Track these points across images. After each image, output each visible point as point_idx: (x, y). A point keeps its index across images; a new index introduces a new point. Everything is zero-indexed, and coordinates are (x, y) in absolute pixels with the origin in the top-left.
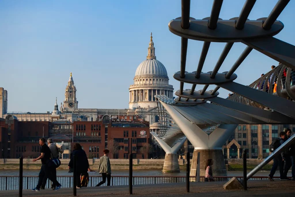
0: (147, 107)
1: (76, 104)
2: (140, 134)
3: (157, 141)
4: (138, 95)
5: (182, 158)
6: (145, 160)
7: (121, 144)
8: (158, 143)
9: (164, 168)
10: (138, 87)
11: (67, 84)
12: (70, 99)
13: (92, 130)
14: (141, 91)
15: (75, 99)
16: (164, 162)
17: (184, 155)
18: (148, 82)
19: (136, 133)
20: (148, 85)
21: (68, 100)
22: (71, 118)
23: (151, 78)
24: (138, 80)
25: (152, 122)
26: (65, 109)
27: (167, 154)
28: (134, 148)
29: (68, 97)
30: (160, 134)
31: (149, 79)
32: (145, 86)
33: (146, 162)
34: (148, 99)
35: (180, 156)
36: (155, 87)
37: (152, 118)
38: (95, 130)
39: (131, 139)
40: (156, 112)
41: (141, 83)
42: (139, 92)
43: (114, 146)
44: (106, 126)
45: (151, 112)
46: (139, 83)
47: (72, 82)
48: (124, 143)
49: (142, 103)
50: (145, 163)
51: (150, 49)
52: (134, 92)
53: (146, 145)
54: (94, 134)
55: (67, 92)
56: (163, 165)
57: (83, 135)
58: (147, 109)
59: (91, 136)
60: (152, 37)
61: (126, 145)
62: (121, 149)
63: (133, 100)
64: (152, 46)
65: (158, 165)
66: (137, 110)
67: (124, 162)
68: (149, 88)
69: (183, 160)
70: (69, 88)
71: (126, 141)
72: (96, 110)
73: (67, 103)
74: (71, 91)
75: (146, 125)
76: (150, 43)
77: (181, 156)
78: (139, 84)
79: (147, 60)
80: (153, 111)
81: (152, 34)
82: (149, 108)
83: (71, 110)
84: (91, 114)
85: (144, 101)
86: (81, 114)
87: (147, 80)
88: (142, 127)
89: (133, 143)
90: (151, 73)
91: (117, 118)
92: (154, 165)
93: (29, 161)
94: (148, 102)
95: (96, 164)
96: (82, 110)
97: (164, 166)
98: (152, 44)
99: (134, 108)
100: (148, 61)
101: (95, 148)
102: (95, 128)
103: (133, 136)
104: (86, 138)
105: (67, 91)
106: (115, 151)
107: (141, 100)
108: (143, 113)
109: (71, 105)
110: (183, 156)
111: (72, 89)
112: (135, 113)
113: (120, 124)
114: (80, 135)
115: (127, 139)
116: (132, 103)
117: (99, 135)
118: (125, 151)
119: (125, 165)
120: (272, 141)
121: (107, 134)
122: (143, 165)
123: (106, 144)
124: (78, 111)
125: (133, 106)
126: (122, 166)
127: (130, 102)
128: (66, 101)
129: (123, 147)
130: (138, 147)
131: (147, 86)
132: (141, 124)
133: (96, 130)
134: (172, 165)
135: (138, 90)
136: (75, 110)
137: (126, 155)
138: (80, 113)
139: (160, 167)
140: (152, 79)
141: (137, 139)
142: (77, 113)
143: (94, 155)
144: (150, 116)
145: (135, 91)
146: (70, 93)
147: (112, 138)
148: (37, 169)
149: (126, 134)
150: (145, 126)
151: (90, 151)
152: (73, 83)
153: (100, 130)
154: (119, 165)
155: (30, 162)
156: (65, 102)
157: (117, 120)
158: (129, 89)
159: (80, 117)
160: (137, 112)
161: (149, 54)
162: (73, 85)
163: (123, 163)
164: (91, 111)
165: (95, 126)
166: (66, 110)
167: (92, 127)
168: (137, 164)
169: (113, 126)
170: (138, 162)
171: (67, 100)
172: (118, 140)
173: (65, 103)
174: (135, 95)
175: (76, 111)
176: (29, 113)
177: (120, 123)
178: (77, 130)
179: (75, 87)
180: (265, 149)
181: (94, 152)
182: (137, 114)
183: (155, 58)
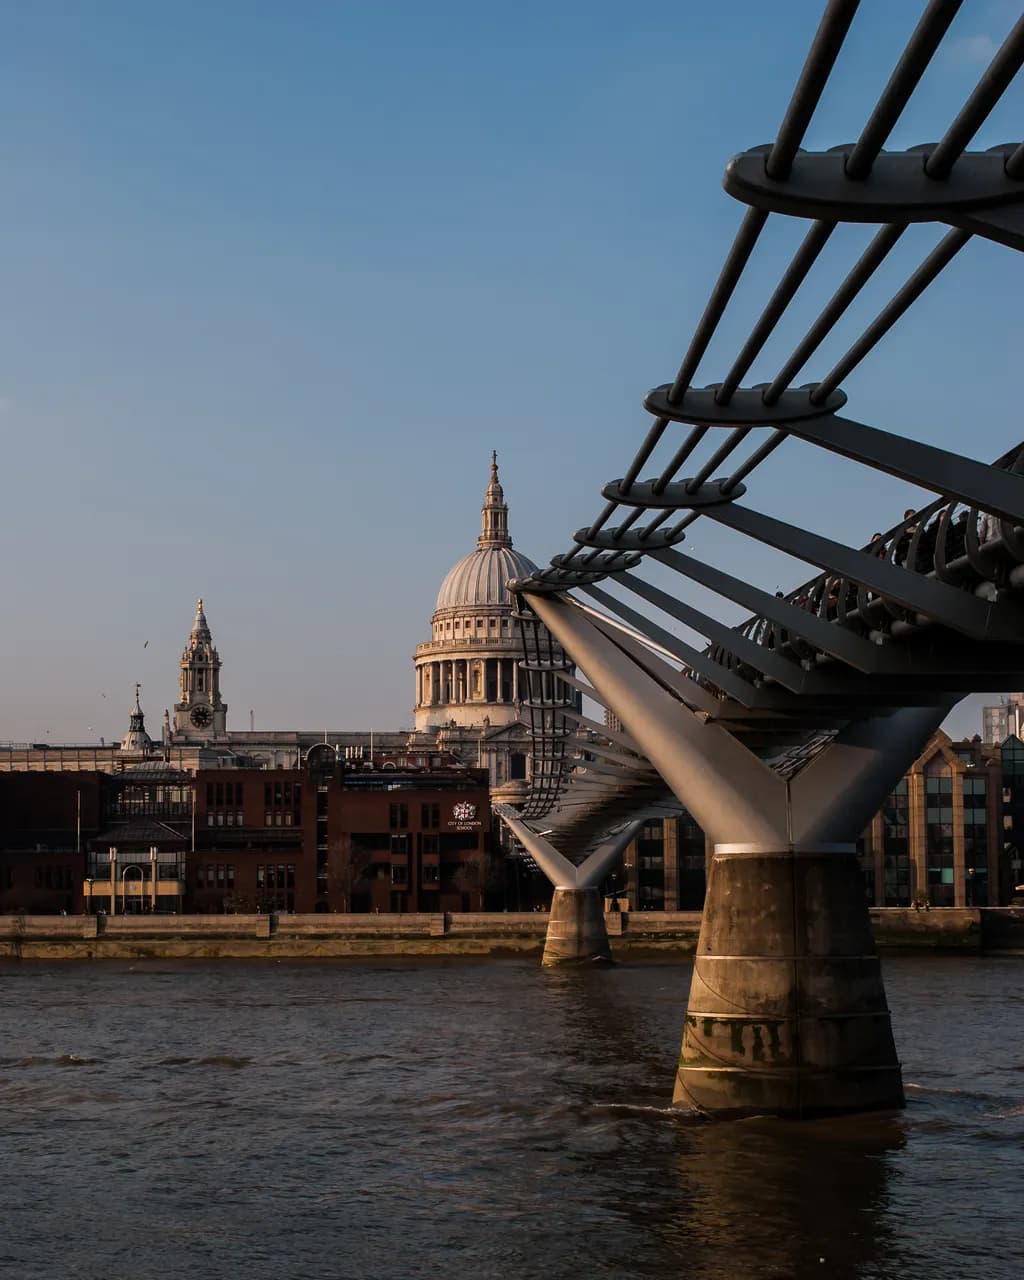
0: (481, 724)
1: (218, 715)
2: (452, 818)
3: (520, 843)
4: (446, 680)
5: (615, 907)
6: (472, 917)
7: (379, 855)
8: (524, 850)
9: (546, 947)
10: (446, 649)
11: (186, 642)
12: (198, 697)
13: (268, 802)
14: (456, 666)
15: (217, 695)
16: (547, 924)
17: (623, 896)
18: (482, 634)
19: (436, 814)
20: (484, 641)
21: (191, 700)
22: (196, 761)
23: (493, 618)
24: (448, 624)
25: (499, 778)
26: (179, 732)
27: (561, 894)
28: (431, 871)
29: (190, 687)
30: (532, 810)
31: (486, 623)
32: (473, 647)
33: (476, 924)
34: (483, 695)
35: (608, 902)
36: (510, 651)
37: (499, 765)
38: (278, 801)
39: (419, 835)
40: (514, 742)
41: (459, 634)
42: (448, 671)
43: (352, 862)
44: (320, 788)
45: (497, 742)
46: (450, 636)
47: (204, 635)
48: (393, 853)
49: (462, 708)
50: (471, 928)
51: (489, 512)
52: (431, 668)
53: (477, 857)
54: (274, 820)
55: (185, 669)
56: (545, 935)
57: (235, 821)
58: (480, 731)
59: (265, 825)
60: (496, 468)
61: (399, 860)
62: (381, 875)
63: (431, 698)
64: (495, 500)
65: (525, 936)
66: (442, 735)
67: (392, 926)
68: (487, 655)
69: (619, 916)
70: (194, 656)
71: (399, 846)
72: (295, 735)
73: (188, 710)
74: (203, 666)
75: (474, 782)
76: (490, 489)
77: (615, 898)
78: (452, 638)
79: (480, 550)
80: (505, 737)
81: (495, 455)
82: (488, 726)
83: (203, 735)
84: (275, 750)
85: (468, 701)
86: (240, 752)
87: (479, 624)
88: (459, 788)
89: (426, 853)
90: (495, 600)
91: (366, 756)
92: (508, 935)
93: (23, 926)
94: (482, 705)
95: (283, 935)
96: (243, 738)
97: (549, 938)
98: (498, 493)
99: (432, 728)
100: (481, 556)
101: (280, 873)
102: (279, 796)
103: (425, 825)
104: (246, 836)
105: (188, 665)
106: (356, 881)
107: (458, 699)
108: (467, 747)
109: (201, 717)
110: (619, 901)
111: (204, 660)
112: (437, 746)
113: (374, 779)
114: (221, 823)
115: (404, 836)
116: (425, 708)
117: (297, 821)
118: (395, 882)
119: (398, 939)
120: (965, 837)
121: (324, 819)
122: (467, 935)
123: (322, 857)
124: (227, 739)
125: (427, 722)
126: (383, 942)
127: (419, 705)
128: (183, 705)
129: (386, 867)
130: (448, 868)
131: (480, 647)
132: (457, 779)
133: (283, 801)
134: (579, 934)
135: (447, 663)
136: (215, 737)
137: (399, 896)
138: (235, 748)
139: (533, 944)
140: (498, 621)
141: (442, 834)
142: (224, 748)
143: (274, 898)
144: (494, 756)
145: (436, 665)
146: (198, 676)
147: (344, 834)
148: (51, 955)
149: (398, 817)
150: (473, 785)
151: (259, 883)
152: (208, 638)
153: (298, 801)
154: (372, 936)
155: (28, 930)
156: (180, 708)
157: (366, 764)
158: (415, 659)
159: (233, 759)
160: (444, 742)
161: (486, 531)
162: (209, 644)
163: (385, 930)
164: (277, 741)
165: (280, 789)
166: (182, 738)
167: (268, 792)
168: (441, 931)
169: (349, 786)
170: (447, 923)
171: (185, 699)
172: (366, 841)
173: (178, 710)
174: (436, 681)
175: (220, 739)
176: (42, 747)
177: (375, 774)
178: (210, 802)
179: (214, 654)
180: (939, 870)
181: (276, 889)
182: (445, 750)
183: (508, 544)
